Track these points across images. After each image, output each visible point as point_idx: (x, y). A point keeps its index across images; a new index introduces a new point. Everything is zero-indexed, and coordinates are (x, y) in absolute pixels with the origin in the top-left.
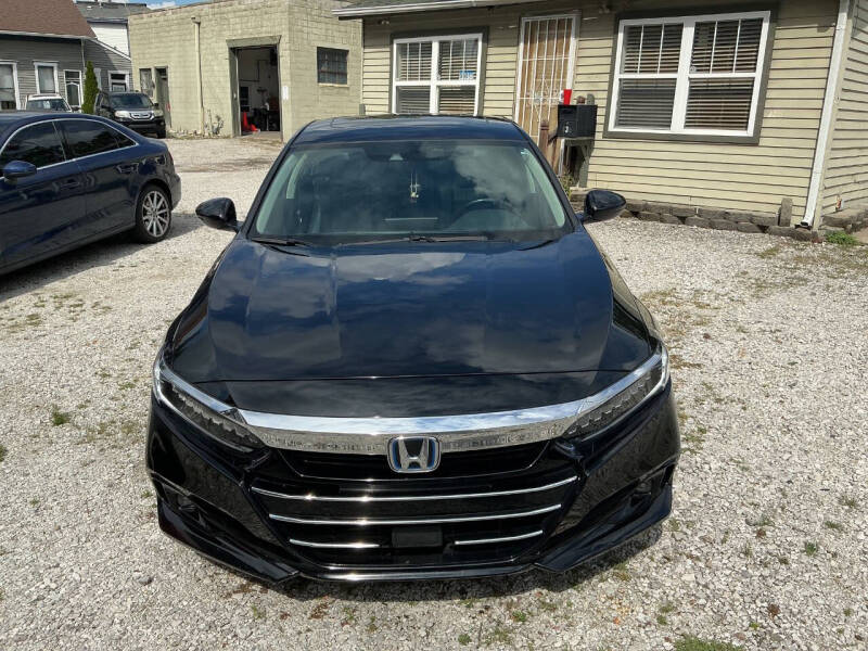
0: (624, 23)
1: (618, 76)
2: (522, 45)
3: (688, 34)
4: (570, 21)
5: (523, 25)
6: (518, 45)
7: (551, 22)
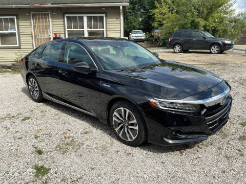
0: (66, 15)
1: (67, 30)
2: (32, 20)
3: (85, 19)
4: (48, 14)
5: (31, 15)
6: (30, 20)
7: (42, 14)
